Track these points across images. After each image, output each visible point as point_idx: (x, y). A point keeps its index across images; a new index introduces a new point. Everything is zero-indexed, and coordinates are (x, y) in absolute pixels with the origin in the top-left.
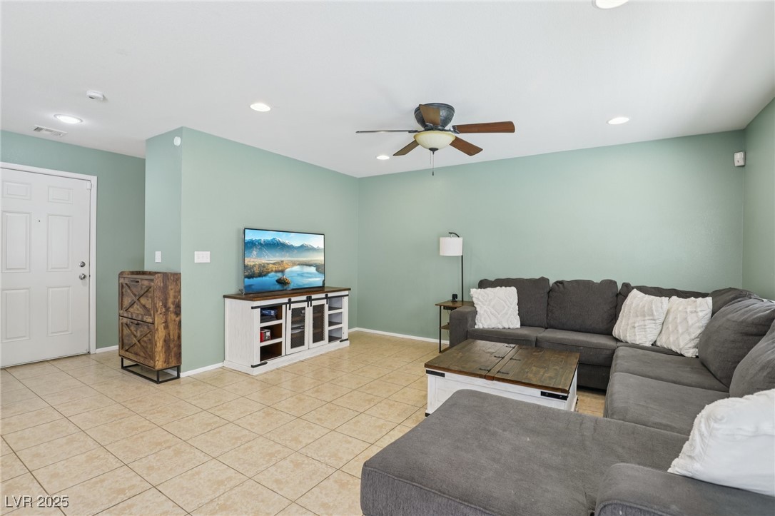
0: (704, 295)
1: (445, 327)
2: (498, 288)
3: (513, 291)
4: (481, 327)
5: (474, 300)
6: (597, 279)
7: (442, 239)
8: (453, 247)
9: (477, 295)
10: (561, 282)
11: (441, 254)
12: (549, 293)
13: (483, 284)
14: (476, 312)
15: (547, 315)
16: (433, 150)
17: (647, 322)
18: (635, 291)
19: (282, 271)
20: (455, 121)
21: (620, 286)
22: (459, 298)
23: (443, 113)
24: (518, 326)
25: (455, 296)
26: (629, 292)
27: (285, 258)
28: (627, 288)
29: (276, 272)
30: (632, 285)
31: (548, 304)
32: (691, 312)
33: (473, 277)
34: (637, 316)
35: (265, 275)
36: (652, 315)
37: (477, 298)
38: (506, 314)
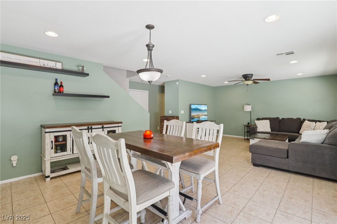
0: (325, 121)
1: (246, 132)
2: (264, 120)
3: (268, 121)
4: (259, 131)
5: (256, 124)
6: (295, 118)
7: (245, 106)
8: (248, 108)
9: (257, 122)
10: (283, 119)
11: (245, 110)
12: (279, 122)
13: (258, 119)
14: (257, 127)
15: (279, 128)
16: (248, 85)
17: (309, 129)
18: (306, 121)
19: (199, 118)
20: (253, 78)
21: (302, 119)
22: (250, 124)
23: (250, 76)
24: (270, 131)
25: (249, 123)
26: (305, 121)
27: (200, 113)
28: (304, 120)
29: (197, 118)
30: (306, 119)
31: (279, 125)
32: (321, 126)
33: (254, 117)
34: (306, 127)
35: (194, 119)
36: (310, 127)
37: (257, 123)
38: (267, 127)
